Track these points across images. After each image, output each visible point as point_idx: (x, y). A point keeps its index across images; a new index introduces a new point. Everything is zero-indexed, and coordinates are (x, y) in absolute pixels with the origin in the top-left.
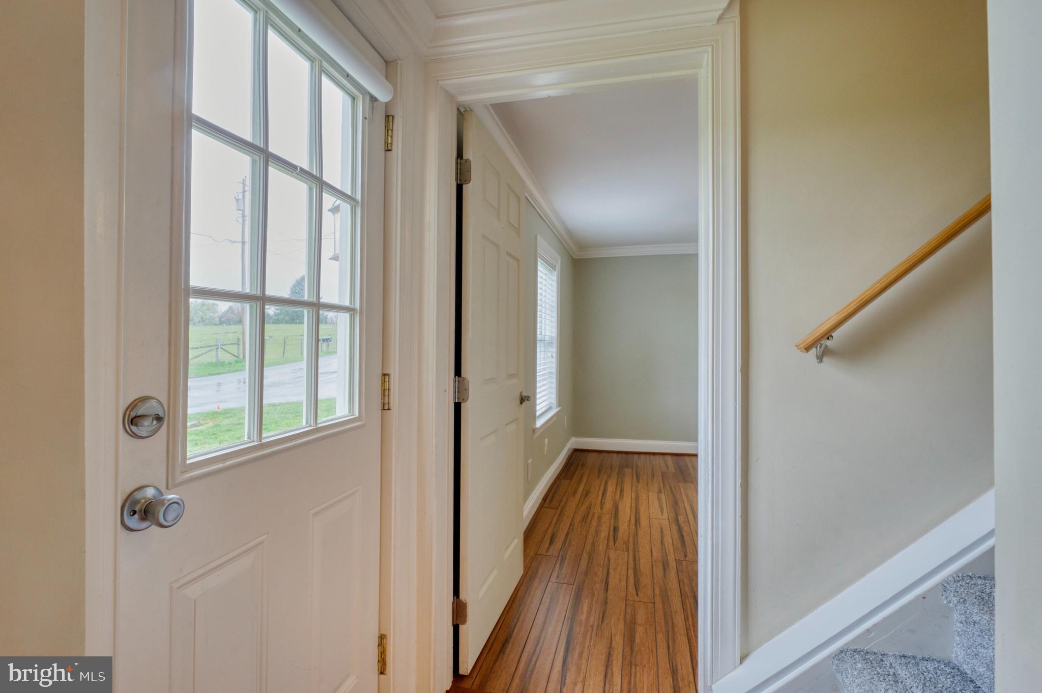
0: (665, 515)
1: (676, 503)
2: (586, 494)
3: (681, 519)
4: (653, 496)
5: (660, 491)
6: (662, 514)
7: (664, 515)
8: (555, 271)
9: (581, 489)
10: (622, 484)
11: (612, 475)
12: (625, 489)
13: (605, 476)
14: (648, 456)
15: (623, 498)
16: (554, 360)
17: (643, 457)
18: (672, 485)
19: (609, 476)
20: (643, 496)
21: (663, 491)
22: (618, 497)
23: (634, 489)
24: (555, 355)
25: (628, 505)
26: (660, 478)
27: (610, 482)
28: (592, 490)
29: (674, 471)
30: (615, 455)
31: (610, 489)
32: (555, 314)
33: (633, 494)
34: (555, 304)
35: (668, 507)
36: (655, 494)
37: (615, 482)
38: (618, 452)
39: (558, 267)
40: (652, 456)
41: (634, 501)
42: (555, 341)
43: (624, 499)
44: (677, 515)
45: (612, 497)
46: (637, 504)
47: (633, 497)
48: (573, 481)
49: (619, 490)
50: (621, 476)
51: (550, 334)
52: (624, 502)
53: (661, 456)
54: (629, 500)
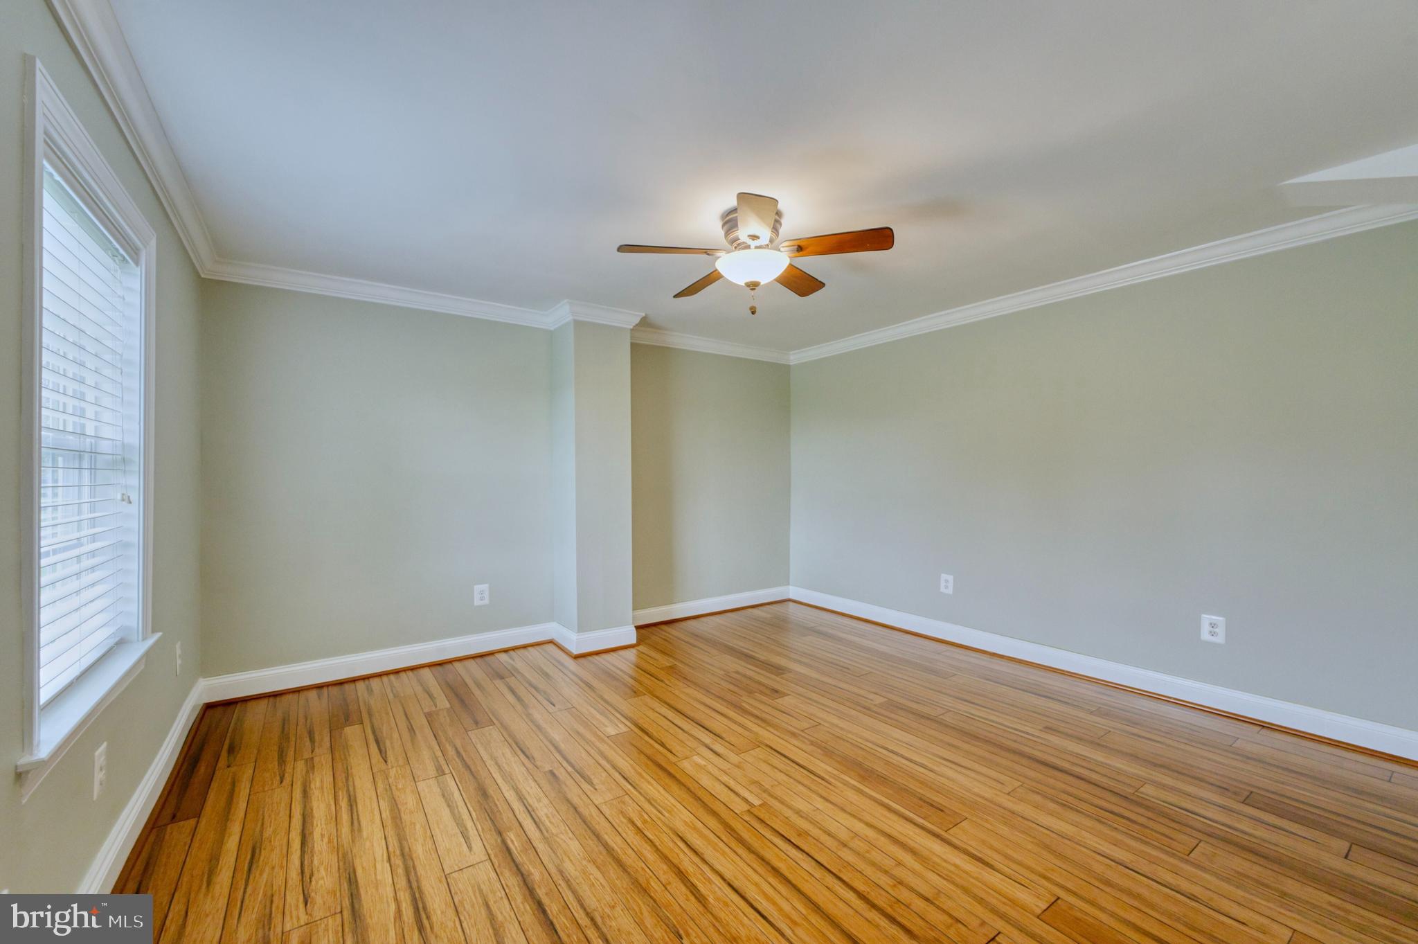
0: (477, 845)
1: (484, 793)
2: (253, 854)
3: (515, 843)
4: (428, 789)
5: (441, 772)
6: (470, 848)
7: (475, 847)
8: (137, 263)
9: (232, 843)
10: (347, 779)
11: (316, 760)
12: (359, 796)
13: (301, 765)
14: (385, 679)
15: (360, 830)
16: (135, 509)
17: (375, 683)
18: (459, 746)
19: (311, 765)
20: (408, 801)
21: (447, 771)
22: (345, 829)
23: (380, 785)
24: (134, 496)
25: (380, 851)
26: (428, 731)
27: (316, 784)
28: (266, 834)
29: (448, 705)
30: (313, 694)
31: (321, 807)
32: (135, 383)
33: (381, 802)
34: (135, 353)
35: (474, 814)
36: (432, 782)
37: (328, 779)
38: (319, 687)
39: (149, 251)
40: (392, 677)
41: (391, 833)
42: (137, 459)
43: (365, 834)
44: (500, 834)
45: (330, 841)
46: (401, 839)
47: (386, 814)
48: (203, 821)
49: (344, 804)
50: (338, 751)
51: (119, 438)
52: (368, 844)
53: (410, 673)
54: (378, 834)
